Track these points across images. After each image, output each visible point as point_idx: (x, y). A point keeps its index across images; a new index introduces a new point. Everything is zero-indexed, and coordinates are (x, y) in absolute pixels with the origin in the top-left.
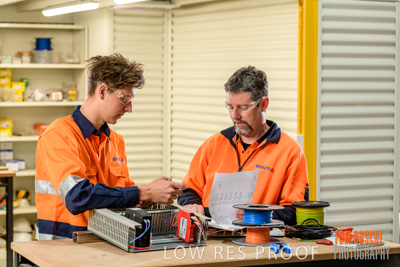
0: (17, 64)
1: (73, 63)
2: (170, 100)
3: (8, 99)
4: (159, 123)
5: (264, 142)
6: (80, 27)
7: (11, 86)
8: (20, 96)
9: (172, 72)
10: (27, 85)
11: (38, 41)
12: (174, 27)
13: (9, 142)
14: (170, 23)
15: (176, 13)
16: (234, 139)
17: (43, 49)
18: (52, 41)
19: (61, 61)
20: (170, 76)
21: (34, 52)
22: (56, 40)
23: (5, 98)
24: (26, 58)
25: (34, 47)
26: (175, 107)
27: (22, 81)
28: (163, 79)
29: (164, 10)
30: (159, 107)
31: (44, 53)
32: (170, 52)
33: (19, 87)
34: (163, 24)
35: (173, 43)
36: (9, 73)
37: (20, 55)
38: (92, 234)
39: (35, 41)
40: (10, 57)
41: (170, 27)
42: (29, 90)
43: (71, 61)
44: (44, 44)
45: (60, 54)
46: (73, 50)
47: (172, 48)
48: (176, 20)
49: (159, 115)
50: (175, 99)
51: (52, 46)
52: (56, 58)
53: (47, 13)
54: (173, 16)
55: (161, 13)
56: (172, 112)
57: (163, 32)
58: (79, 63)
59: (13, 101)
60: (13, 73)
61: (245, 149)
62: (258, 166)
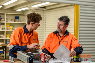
0: (11, 22)
1: (24, 22)
2: (45, 31)
3: (9, 30)
4: (42, 36)
5: (65, 35)
6: (25, 14)
7: (10, 27)
8: (12, 29)
9: (46, 24)
10: (13, 27)
11: (16, 17)
12: (46, 14)
13: (9, 39)
14: (45, 13)
15: (47, 11)
16: (57, 34)
17: (17, 19)
18: (19, 17)
19: (21, 22)
20: (45, 25)
21: (15, 20)
22: (20, 17)
23: (8, 29)
24: (13, 21)
25: (15, 18)
26: (46, 32)
27: (12, 26)
28: (43, 26)
29: (44, 10)
30: (42, 32)
31: (17, 20)
32: (45, 20)
33: (11, 27)
34: (44, 14)
35: (46, 18)
36: (9, 24)
37: (12, 20)
38: (18, 59)
39: (15, 17)
40: (9, 21)
41: (45, 14)
42: (13, 28)
43: (23, 22)
44: (17, 18)
45: (21, 20)
46: (24, 19)
47: (46, 19)
48: (47, 13)
49: (42, 34)
50: (46, 30)
51: (19, 18)
52: (20, 21)
53: (18, 10)
54: (46, 12)
55: (43, 11)
56: (45, 33)
57: (44, 15)
58: (25, 22)
59: (10, 30)
60: (10, 24)
61: (60, 37)
62: (64, 41)
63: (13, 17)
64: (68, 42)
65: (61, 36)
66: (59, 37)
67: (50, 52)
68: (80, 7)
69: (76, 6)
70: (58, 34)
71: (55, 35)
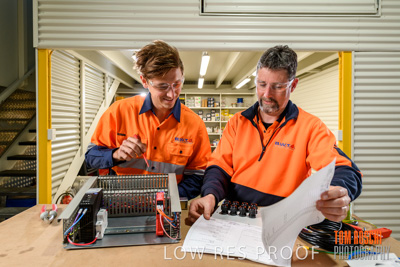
0: (231, 108)
5: (284, 120)
11: (238, 99)
16: (255, 120)
21: (237, 103)
24: (234, 106)
27: (232, 113)
31: (241, 104)
37: (232, 104)
40: (228, 105)
44: (240, 101)
51: (243, 101)
52: (244, 105)
60: (229, 111)
61: (266, 128)
62: (277, 143)
63: (235, 100)
64: (293, 147)
65: (267, 126)
66: (263, 128)
67: (232, 180)
68: (355, 56)
69: (343, 54)
70: (259, 117)
71: (249, 122)
